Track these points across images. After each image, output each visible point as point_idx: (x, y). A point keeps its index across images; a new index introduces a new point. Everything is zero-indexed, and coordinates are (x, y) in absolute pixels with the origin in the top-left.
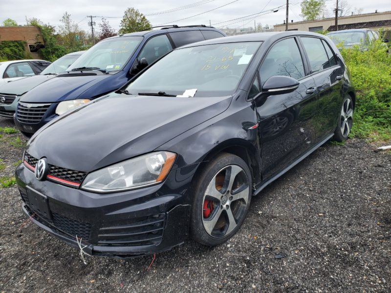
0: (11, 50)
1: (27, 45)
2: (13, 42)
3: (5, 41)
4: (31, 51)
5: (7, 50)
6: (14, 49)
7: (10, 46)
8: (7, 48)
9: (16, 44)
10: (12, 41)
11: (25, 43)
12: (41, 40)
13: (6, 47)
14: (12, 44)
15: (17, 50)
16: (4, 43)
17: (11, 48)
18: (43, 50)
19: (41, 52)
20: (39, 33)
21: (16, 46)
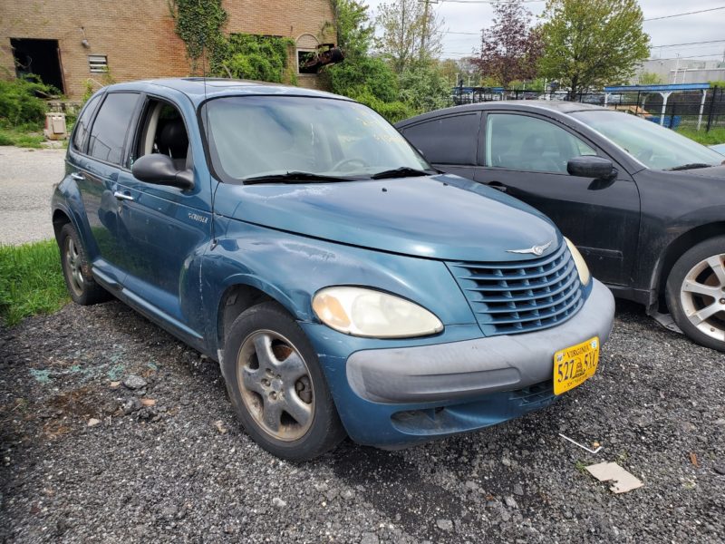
0: (252, 62)
1: (294, 53)
2: (260, 39)
3: (239, 35)
4: (302, 71)
5: (242, 60)
6: (259, 58)
7: (251, 50)
8: (240, 56)
9: (267, 44)
10: (258, 36)
11: (291, 44)
12: (332, 39)
13: (239, 51)
14: (256, 45)
15: (266, 63)
16: (235, 38)
17: (252, 55)
18: (334, 69)
19: (329, 74)
20: (330, 21)
21: (267, 50)
